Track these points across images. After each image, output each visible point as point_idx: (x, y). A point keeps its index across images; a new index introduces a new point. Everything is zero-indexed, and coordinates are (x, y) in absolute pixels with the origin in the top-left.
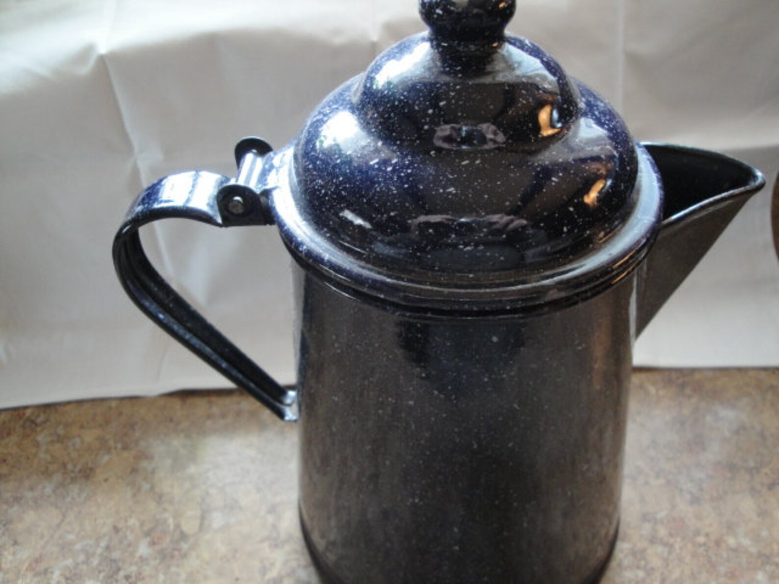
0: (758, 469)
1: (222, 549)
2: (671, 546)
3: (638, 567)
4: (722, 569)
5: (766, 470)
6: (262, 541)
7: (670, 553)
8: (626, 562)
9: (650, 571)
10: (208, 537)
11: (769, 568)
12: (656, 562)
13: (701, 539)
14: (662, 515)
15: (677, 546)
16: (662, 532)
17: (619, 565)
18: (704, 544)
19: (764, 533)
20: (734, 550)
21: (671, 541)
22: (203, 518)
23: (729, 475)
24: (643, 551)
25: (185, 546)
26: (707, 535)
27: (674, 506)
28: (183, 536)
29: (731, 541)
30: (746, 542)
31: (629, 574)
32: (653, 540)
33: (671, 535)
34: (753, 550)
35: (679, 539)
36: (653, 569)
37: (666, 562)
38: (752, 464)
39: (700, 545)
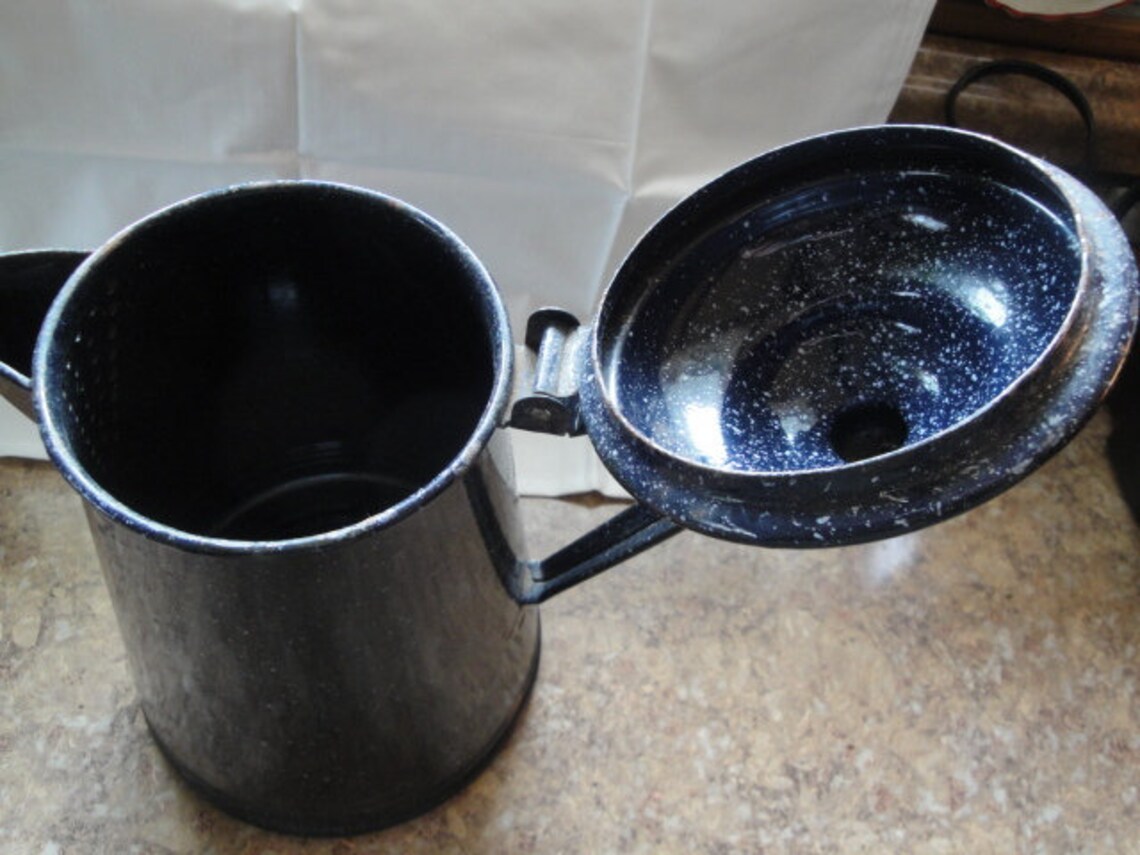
0: (737, 608)
1: (66, 669)
2: (610, 695)
3: (567, 717)
4: (662, 724)
5: (746, 610)
6: (117, 660)
7: (608, 702)
8: (554, 710)
9: (579, 722)
10: (46, 652)
11: (715, 724)
12: (588, 712)
13: (648, 688)
14: (609, 657)
15: (618, 695)
16: (605, 676)
17: (546, 714)
18: (651, 695)
19: (722, 685)
20: (683, 703)
21: (613, 688)
22: (43, 628)
23: (701, 613)
24: (578, 698)
25: (16, 663)
26: (656, 684)
27: (626, 648)
28: (15, 650)
29: (682, 693)
30: (699, 694)
31: (554, 725)
32: (591, 686)
33: (615, 682)
34: (704, 704)
35: (622, 687)
36: (583, 720)
37: (601, 711)
38: (732, 601)
39: (645, 695)
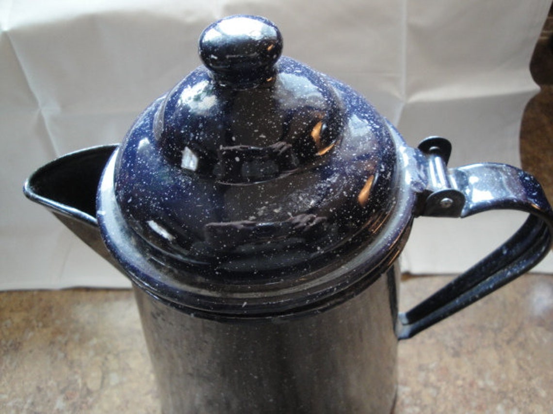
0: (500, 329)
1: (118, 401)
2: (438, 389)
3: (416, 405)
4: (474, 404)
5: (505, 330)
6: (147, 394)
7: (438, 394)
8: (407, 401)
9: (423, 407)
10: (106, 392)
11: (505, 401)
12: (427, 400)
13: (460, 382)
14: (432, 366)
15: (443, 388)
16: (433, 378)
17: (402, 404)
18: (462, 386)
19: (503, 376)
20: (482, 389)
21: (439, 384)
22: (103, 378)
23: (480, 334)
24: (419, 393)
25: (90, 400)
26: (464, 379)
27: (441, 359)
28: (89, 392)
29: (481, 383)
30: (491, 383)
31: (408, 410)
32: (426, 385)
33: (439, 380)
34: (495, 389)
35: (444, 383)
36: (426, 406)
37: (435, 399)
38: (496, 325)
39: (458, 387)
